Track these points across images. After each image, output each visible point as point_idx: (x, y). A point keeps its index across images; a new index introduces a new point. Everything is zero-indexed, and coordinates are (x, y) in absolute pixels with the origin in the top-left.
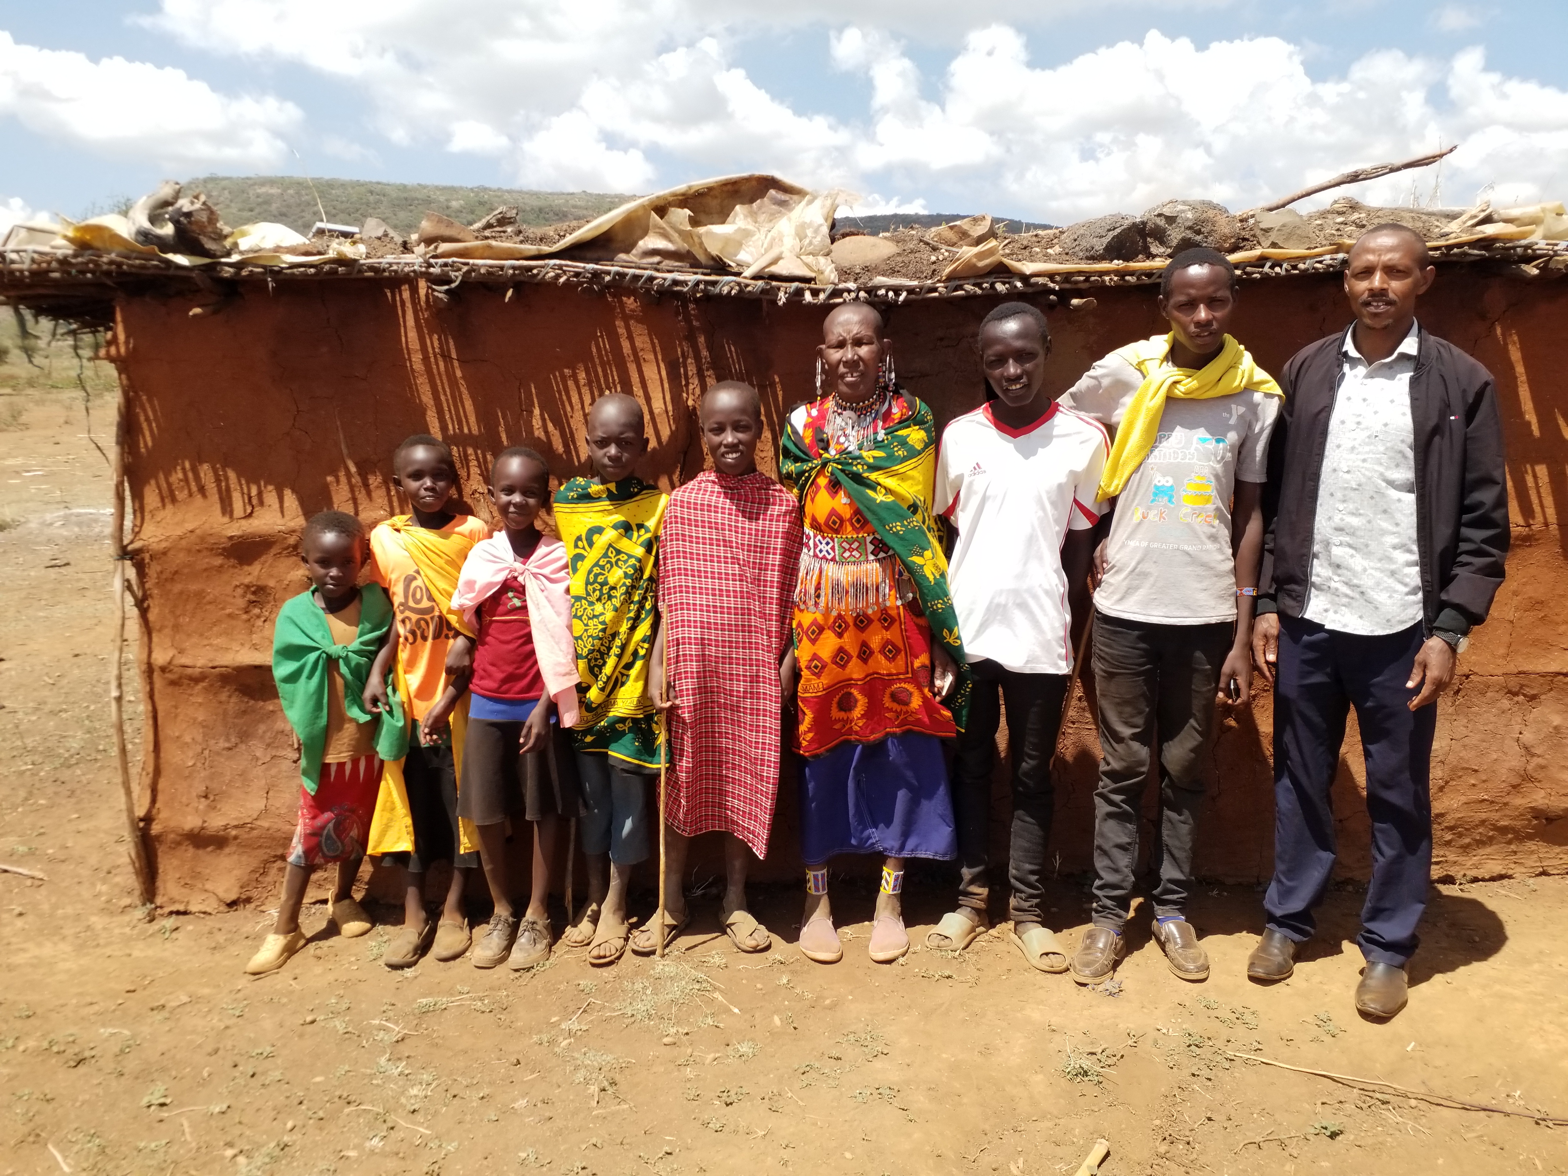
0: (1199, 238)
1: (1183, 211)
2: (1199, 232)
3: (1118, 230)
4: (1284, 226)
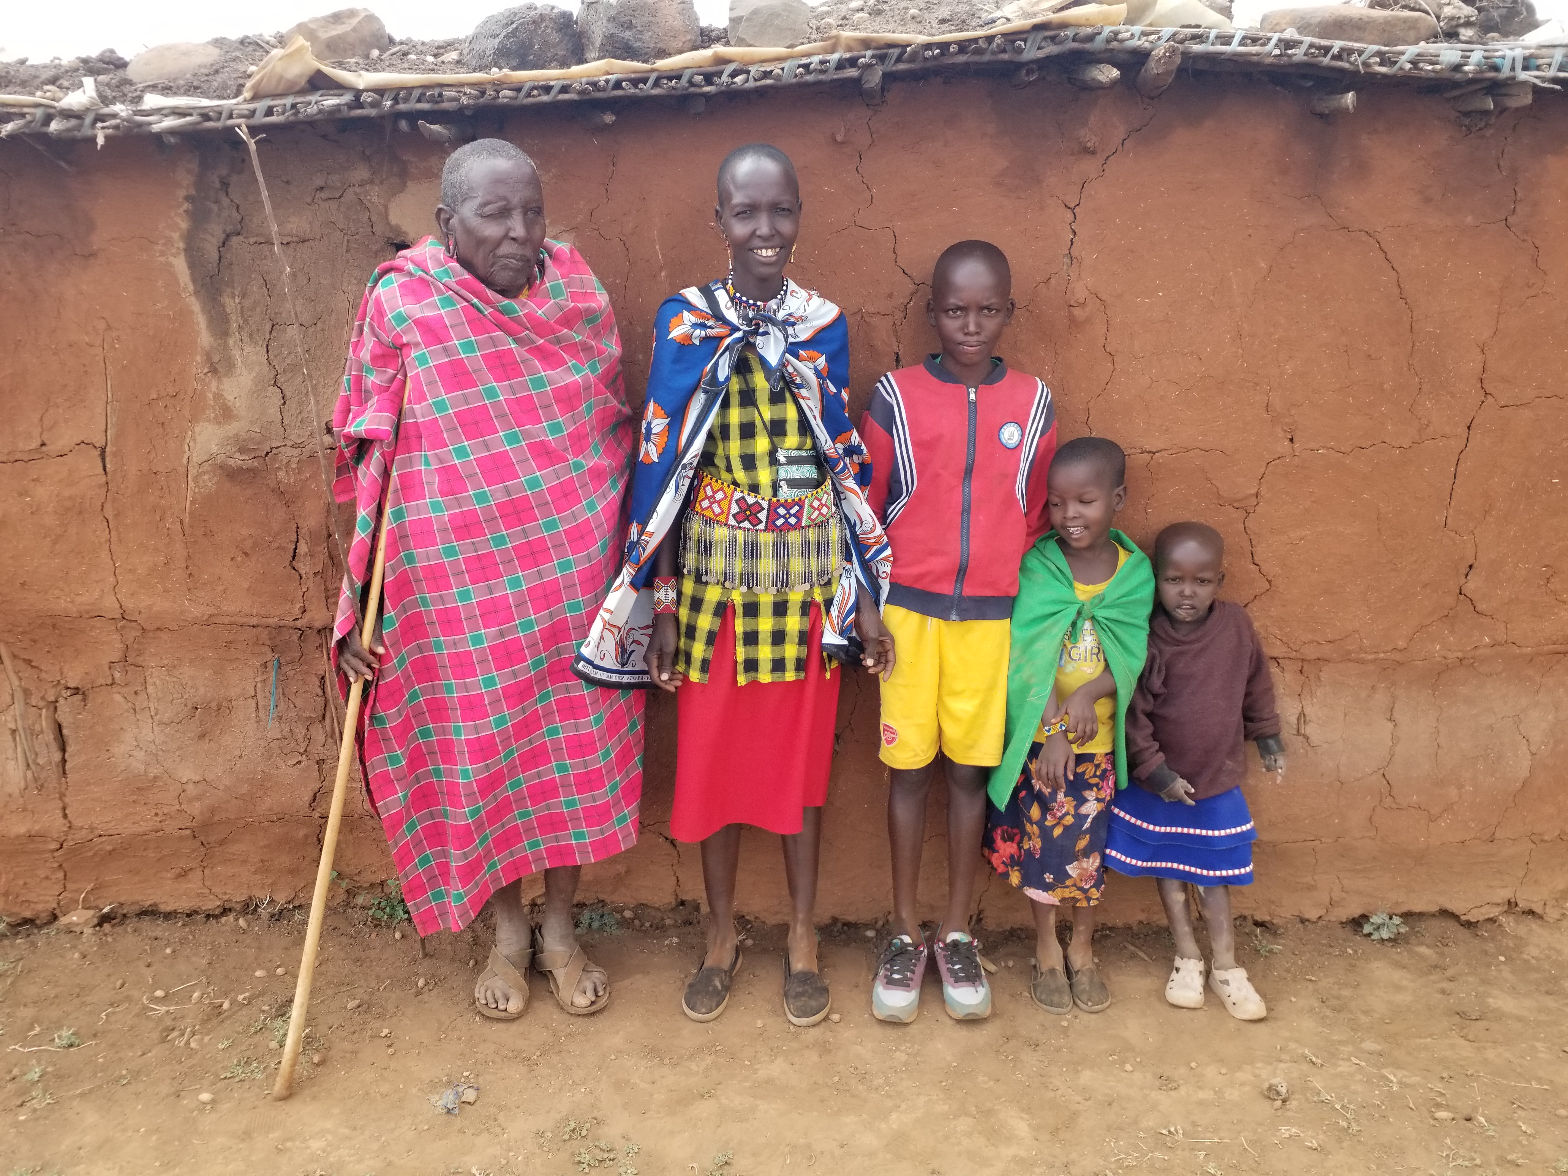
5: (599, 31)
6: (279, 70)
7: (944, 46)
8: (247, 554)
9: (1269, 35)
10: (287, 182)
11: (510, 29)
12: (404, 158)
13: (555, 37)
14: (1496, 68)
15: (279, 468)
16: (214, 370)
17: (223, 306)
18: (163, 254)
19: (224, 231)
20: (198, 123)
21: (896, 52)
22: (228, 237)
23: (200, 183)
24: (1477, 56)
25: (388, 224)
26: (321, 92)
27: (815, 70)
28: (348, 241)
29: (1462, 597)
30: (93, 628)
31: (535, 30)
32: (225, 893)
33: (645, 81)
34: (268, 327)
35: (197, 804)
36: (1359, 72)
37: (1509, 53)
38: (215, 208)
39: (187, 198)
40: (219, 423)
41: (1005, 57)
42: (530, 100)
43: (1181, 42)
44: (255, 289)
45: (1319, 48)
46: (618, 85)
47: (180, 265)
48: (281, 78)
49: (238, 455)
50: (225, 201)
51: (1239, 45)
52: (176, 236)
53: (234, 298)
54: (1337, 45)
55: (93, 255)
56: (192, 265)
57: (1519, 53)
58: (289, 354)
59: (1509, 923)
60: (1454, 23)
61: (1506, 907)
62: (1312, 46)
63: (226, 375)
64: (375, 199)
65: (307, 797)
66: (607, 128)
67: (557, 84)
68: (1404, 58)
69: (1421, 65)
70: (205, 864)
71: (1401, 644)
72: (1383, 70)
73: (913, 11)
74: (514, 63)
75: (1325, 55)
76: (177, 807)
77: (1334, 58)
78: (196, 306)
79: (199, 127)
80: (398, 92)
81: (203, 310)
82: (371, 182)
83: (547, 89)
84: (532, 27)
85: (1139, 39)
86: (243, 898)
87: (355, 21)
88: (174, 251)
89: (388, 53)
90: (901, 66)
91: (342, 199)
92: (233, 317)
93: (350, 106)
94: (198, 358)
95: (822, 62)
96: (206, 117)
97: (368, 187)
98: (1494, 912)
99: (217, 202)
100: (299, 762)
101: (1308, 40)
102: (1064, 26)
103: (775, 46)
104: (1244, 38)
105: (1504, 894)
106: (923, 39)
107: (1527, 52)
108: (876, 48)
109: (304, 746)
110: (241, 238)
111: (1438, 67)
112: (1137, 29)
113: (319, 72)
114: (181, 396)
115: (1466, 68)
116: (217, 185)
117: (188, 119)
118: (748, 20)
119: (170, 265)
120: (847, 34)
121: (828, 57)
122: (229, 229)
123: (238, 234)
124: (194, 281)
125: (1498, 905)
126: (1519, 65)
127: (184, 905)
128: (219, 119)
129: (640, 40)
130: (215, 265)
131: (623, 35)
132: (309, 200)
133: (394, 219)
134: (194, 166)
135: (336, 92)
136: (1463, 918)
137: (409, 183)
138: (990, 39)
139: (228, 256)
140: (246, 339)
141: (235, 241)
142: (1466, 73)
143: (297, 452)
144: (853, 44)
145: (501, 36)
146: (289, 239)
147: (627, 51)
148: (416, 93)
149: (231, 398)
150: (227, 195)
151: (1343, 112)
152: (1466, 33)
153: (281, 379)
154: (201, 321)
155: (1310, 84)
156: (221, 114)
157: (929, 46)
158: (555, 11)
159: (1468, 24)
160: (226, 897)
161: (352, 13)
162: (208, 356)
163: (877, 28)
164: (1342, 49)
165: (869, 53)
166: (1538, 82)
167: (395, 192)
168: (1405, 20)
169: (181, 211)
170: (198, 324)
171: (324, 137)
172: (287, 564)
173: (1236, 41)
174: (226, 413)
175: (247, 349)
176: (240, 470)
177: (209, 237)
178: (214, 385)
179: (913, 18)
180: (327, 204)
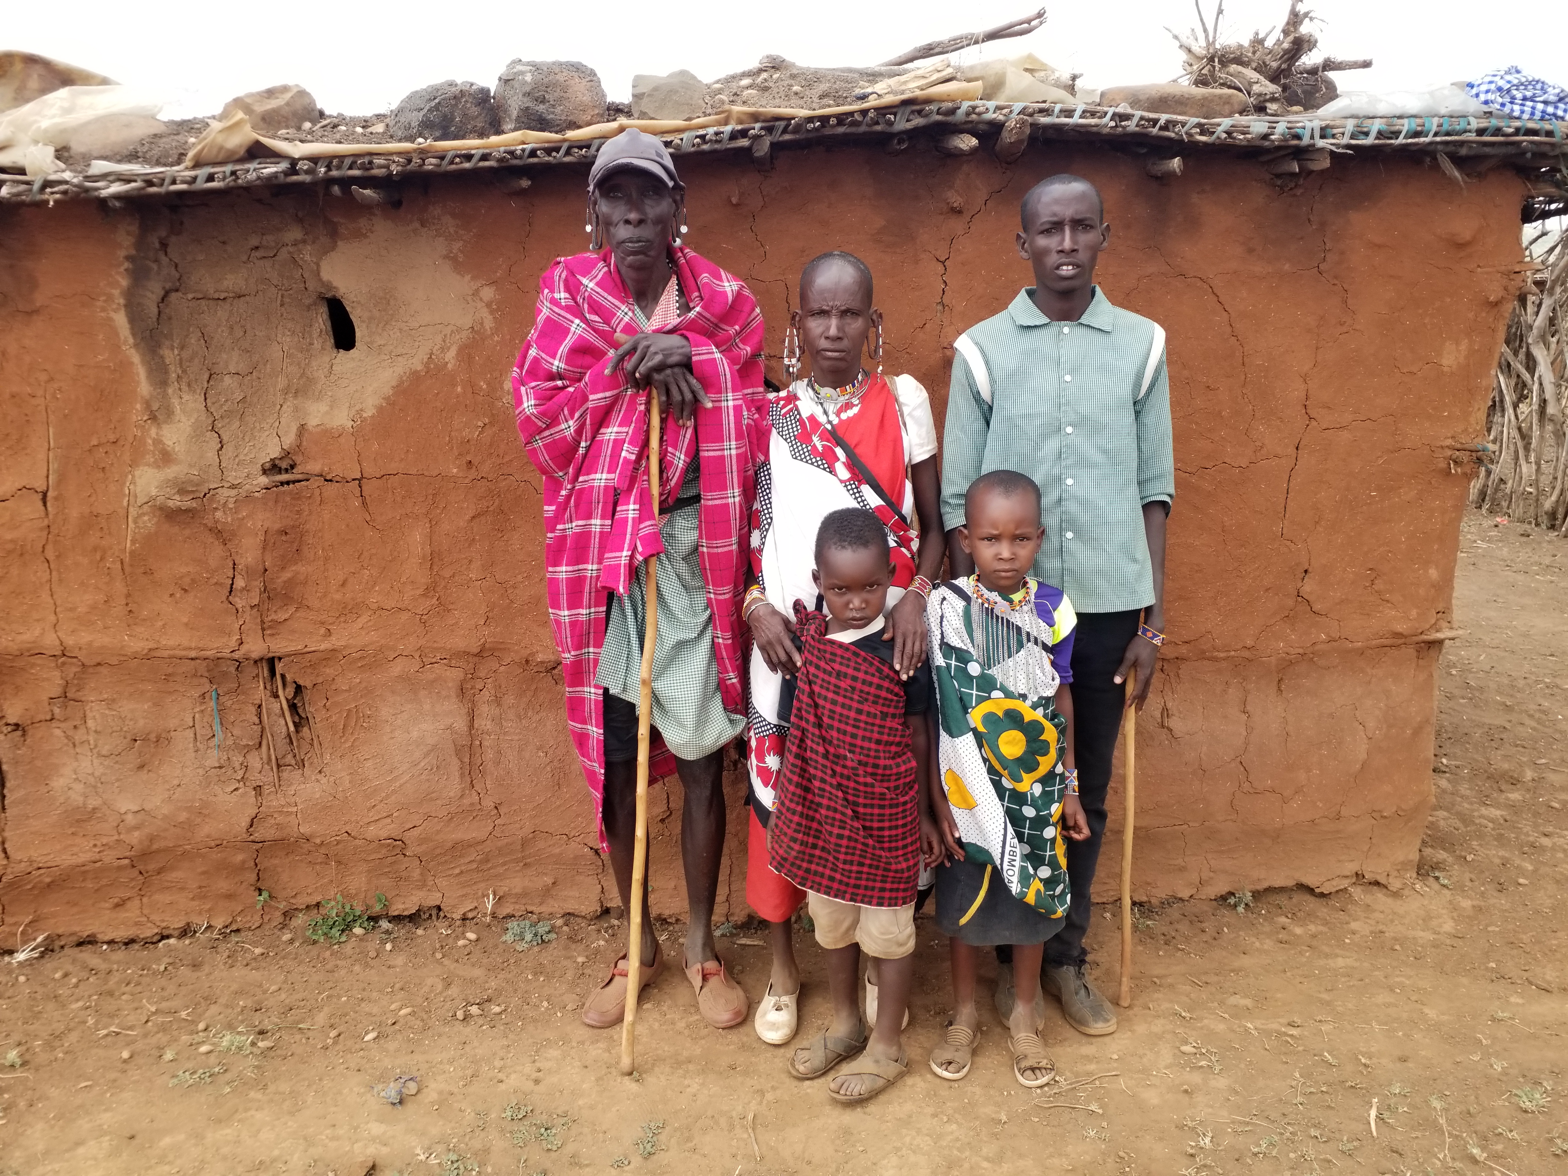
0: (541, 108)
1: (522, 73)
2: (543, 101)
3: (437, 101)
4: (656, 89)
5: (515, 104)
6: (220, 139)
7: (824, 119)
8: (186, 591)
9: (1106, 109)
10: (224, 243)
11: (433, 104)
12: (335, 220)
13: (474, 111)
14: (1298, 137)
15: (216, 509)
16: (153, 418)
17: (162, 357)
18: (103, 309)
19: (164, 288)
20: (143, 188)
21: (783, 124)
22: (167, 294)
23: (141, 243)
24: (1281, 128)
25: (320, 280)
26: (258, 161)
27: (711, 141)
28: (282, 296)
29: (1300, 599)
30: (33, 665)
31: (456, 105)
32: (163, 921)
33: (557, 150)
34: (206, 376)
35: (136, 834)
36: (1183, 140)
37: (1309, 125)
38: (155, 267)
39: (128, 258)
40: (158, 467)
41: (878, 128)
42: (453, 167)
43: (1031, 115)
44: (193, 341)
45: (1149, 120)
46: (533, 153)
47: (121, 320)
48: (221, 148)
49: (177, 497)
50: (164, 260)
51: (1081, 117)
52: (116, 292)
53: (173, 350)
54: (1164, 118)
55: (36, 311)
56: (134, 319)
57: (1317, 124)
58: (227, 401)
59: (1357, 892)
60: (1262, 99)
61: (1354, 880)
62: (1142, 118)
63: (165, 422)
64: (307, 257)
65: (245, 822)
66: (523, 192)
67: (477, 153)
68: (1220, 129)
69: (1235, 134)
70: (142, 893)
71: (1249, 643)
72: (1203, 138)
73: (796, 88)
74: (438, 134)
75: (1154, 126)
76: (116, 837)
77: (1161, 128)
78: (136, 358)
79: (142, 192)
80: (330, 160)
81: (143, 362)
82: (304, 241)
83: (468, 157)
84: (453, 102)
85: (994, 112)
86: (181, 924)
87: (287, 96)
88: (115, 306)
89: (319, 125)
90: (787, 137)
91: (277, 258)
92: (172, 368)
93: (286, 173)
94: (138, 406)
95: (717, 134)
96: (150, 183)
97: (300, 246)
98: (1345, 884)
99: (156, 261)
100: (236, 789)
101: (1138, 113)
102: (928, 101)
103: (674, 119)
104: (1084, 112)
105: (1351, 868)
106: (805, 113)
107: (1324, 124)
108: (764, 121)
109: (240, 774)
110: (179, 294)
111: (1249, 136)
112: (991, 104)
113: (258, 143)
114: (121, 443)
115: (1273, 137)
116: (157, 245)
117: (133, 185)
118: (649, 95)
119: (111, 319)
120: (737, 108)
121: (722, 129)
122: (168, 286)
123: (177, 290)
124: (134, 335)
125: (1347, 877)
126: (1317, 135)
127: (122, 934)
128: (162, 185)
129: (553, 113)
130: (155, 320)
131: (537, 108)
132: (244, 258)
133: (325, 275)
134: (134, 228)
135: (273, 160)
136: (1317, 890)
137: (340, 243)
138: (864, 112)
139: (167, 311)
140: (184, 387)
141: (174, 296)
142: (1273, 141)
143: (233, 492)
144: (744, 117)
145: (426, 110)
146: (226, 294)
147: (542, 124)
148: (347, 162)
149: (170, 443)
150: (166, 254)
151: (1171, 174)
152: (1272, 107)
153: (218, 425)
154: (141, 372)
155: (1144, 151)
156: (163, 180)
157: (810, 119)
158: (474, 87)
159: (1273, 100)
160: (164, 925)
161: (285, 89)
162: (147, 404)
163: (764, 103)
164: (1168, 122)
165: (758, 126)
166: (1333, 148)
167: (326, 251)
168: (1220, 97)
169: (122, 269)
170: (138, 374)
171: (260, 201)
172: (224, 598)
173: (1077, 114)
174: (166, 457)
175: (186, 397)
176: (179, 511)
177: (149, 294)
178: (153, 432)
179: (796, 94)
180: (262, 262)
